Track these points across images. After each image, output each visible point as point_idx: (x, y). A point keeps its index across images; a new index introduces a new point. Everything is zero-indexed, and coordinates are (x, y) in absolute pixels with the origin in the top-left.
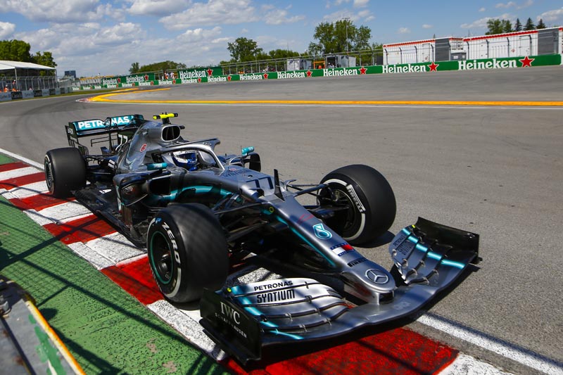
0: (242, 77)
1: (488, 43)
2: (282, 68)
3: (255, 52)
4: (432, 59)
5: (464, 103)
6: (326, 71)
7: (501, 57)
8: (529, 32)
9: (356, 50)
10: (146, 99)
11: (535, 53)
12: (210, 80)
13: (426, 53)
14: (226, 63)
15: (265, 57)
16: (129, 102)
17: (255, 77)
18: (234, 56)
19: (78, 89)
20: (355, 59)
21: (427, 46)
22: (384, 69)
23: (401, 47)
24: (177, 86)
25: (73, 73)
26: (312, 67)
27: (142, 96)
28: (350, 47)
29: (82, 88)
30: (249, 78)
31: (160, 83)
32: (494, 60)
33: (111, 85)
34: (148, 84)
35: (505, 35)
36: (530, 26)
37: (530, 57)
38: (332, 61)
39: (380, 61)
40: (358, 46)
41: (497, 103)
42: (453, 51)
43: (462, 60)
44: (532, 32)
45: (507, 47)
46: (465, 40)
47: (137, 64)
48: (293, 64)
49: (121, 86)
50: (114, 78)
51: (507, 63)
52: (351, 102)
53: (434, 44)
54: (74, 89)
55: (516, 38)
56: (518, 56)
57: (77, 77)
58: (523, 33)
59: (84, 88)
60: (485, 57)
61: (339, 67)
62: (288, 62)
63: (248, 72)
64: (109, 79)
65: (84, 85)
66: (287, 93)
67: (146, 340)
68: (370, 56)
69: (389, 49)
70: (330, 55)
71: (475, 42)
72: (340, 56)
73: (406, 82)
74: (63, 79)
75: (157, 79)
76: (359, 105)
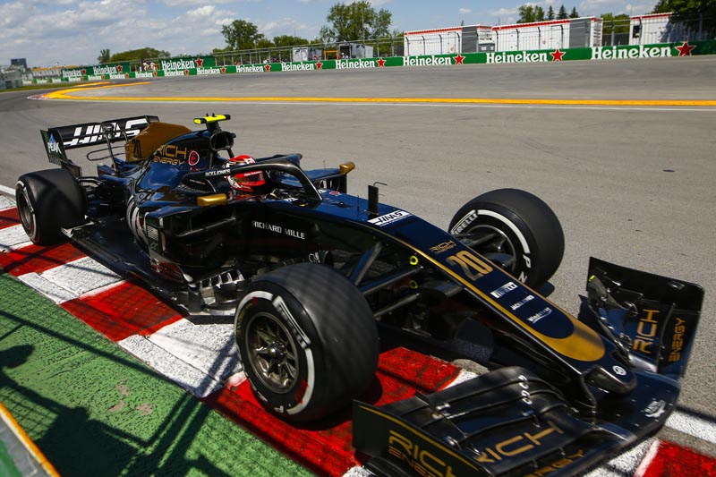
0: (239, 69)
1: (518, 32)
2: (287, 58)
3: (256, 38)
4: (458, 50)
5: (490, 101)
6: (338, 63)
7: (532, 49)
8: (561, 22)
9: (374, 37)
10: (121, 95)
11: (566, 46)
12: (200, 72)
13: (452, 44)
14: (220, 51)
15: (268, 44)
16: (97, 100)
17: (254, 69)
18: (230, 42)
19: (30, 83)
20: (372, 48)
21: (452, 35)
22: (405, 61)
23: (424, 35)
24: (159, 79)
25: (23, 62)
26: (323, 57)
27: (115, 91)
28: (367, 34)
29: (36, 82)
30: (248, 69)
31: (138, 75)
32: (525, 53)
33: (74, 77)
34: (122, 77)
35: (536, 24)
36: (563, 15)
37: (561, 50)
38: (346, 50)
39: (401, 51)
40: (377, 33)
41: (524, 101)
42: (481, 42)
43: (491, 51)
44: (564, 22)
45: (538, 38)
46: (494, 29)
47: (108, 51)
48: (300, 53)
49: (86, 79)
50: (77, 69)
51: (537, 56)
52: (366, 99)
53: (460, 32)
54: (25, 83)
55: (547, 27)
56: (549, 48)
57: (28, 67)
58: (555, 23)
59: (39, 82)
60: (515, 49)
61: (354, 58)
62: (294, 51)
63: (246, 63)
64: (71, 70)
65: (38, 77)
66: (292, 89)
67: (116, 382)
68: (390, 45)
69: (411, 38)
70: (344, 43)
71: (505, 31)
72: (355, 45)
73: (428, 76)
74: (9, 69)
75: (133, 70)
76: (375, 102)
